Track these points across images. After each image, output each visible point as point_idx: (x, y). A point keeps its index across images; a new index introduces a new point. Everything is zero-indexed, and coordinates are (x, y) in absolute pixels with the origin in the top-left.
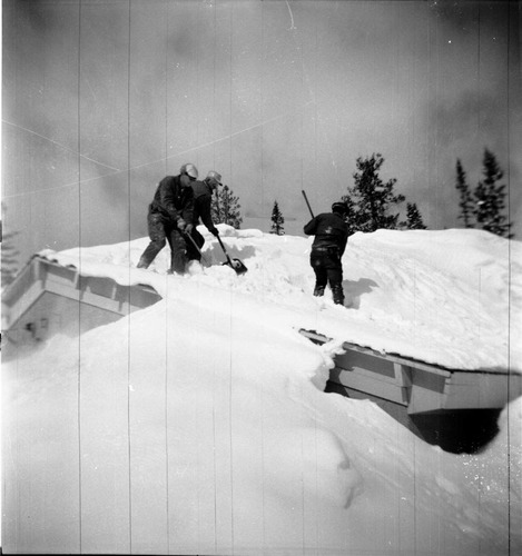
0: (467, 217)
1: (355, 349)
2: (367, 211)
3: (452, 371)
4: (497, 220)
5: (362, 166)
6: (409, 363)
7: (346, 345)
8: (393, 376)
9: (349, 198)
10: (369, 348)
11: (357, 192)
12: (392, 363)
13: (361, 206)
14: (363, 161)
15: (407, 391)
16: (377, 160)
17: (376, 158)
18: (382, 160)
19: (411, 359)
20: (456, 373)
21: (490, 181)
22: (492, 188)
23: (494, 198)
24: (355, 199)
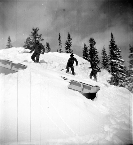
0: (60, 47)
1: (73, 81)
2: (34, 42)
3: (93, 86)
4: (70, 50)
5: (34, 30)
6: (84, 84)
7: (71, 80)
8: (81, 87)
9: (30, 38)
10: (76, 81)
11: (32, 36)
12: (81, 84)
13: (33, 40)
14: (34, 29)
15: (83, 90)
16: (38, 29)
17: (37, 28)
18: (39, 29)
19: (85, 84)
20: (93, 87)
21: (69, 41)
22: (69, 42)
23: (69, 45)
24: (31, 38)
